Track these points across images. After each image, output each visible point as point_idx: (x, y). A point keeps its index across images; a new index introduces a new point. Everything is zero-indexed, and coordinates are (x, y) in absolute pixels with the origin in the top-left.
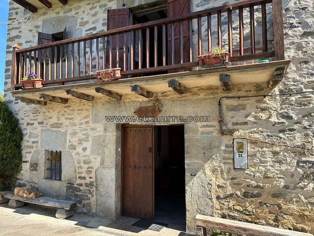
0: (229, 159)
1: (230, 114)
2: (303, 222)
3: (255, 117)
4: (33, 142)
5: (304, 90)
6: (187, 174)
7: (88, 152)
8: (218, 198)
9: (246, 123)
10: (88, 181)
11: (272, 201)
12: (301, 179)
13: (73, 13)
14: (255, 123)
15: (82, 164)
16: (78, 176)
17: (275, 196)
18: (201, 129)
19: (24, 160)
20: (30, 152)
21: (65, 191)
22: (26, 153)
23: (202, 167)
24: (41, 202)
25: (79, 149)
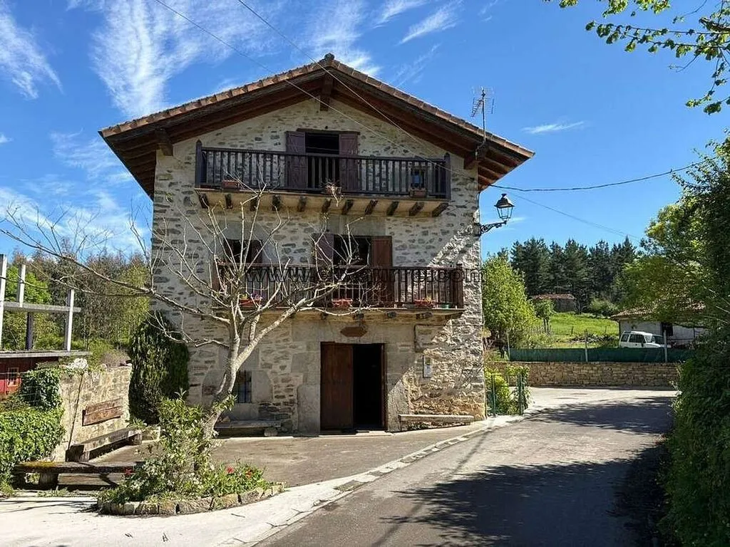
0: (420, 370)
1: (421, 337)
2: (465, 410)
3: (437, 340)
4: (206, 362)
5: (466, 324)
6: (389, 384)
7: (288, 370)
8: (412, 400)
9: (431, 344)
10: (287, 399)
11: (447, 398)
12: (464, 382)
13: (265, 222)
14: (437, 344)
15: (280, 383)
16: (274, 395)
17: (449, 394)
18: (400, 348)
19: (190, 383)
20: (203, 374)
21: (257, 412)
22: (196, 374)
23: (400, 378)
24: (241, 425)
25: (276, 368)
